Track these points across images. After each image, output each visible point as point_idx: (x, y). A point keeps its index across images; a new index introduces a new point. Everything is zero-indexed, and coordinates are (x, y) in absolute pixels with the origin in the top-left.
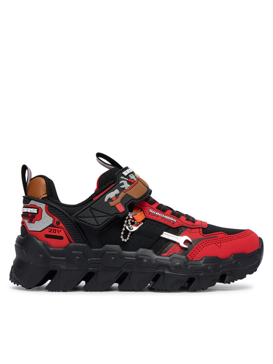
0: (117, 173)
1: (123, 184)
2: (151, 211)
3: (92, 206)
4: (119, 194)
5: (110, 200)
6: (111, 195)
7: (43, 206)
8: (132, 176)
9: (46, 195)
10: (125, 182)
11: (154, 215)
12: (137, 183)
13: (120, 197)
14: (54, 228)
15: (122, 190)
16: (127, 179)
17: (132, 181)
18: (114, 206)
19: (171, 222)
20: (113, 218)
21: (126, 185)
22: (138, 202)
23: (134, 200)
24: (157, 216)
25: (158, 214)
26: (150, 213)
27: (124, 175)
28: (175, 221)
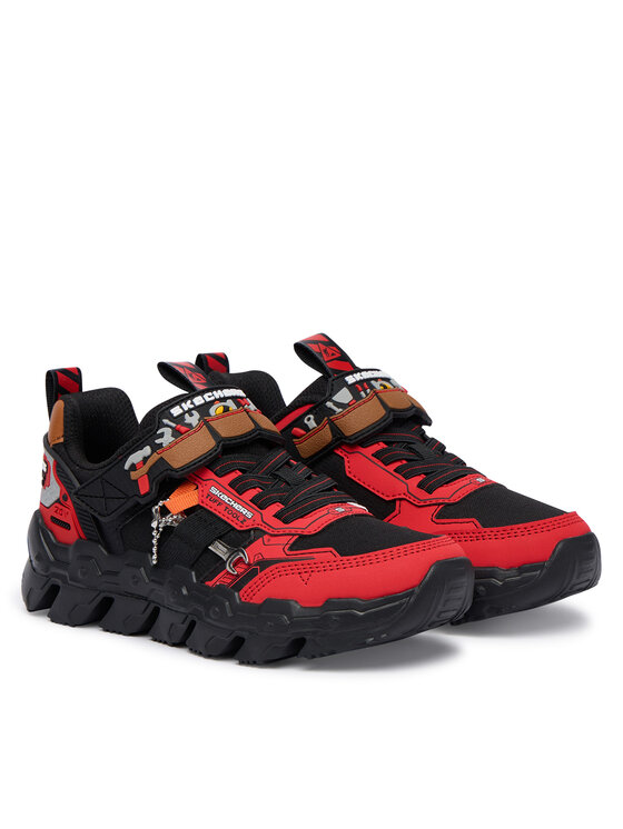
0: (159, 411)
1: (162, 435)
2: (214, 491)
3: (104, 476)
4: (149, 457)
5: (133, 467)
6: (136, 458)
7: (51, 460)
8: (191, 415)
9: (62, 440)
10: (167, 432)
11: (216, 500)
12: (195, 432)
13: (150, 463)
14: (61, 507)
15: (156, 448)
16: (174, 425)
17: (183, 429)
18: (136, 481)
19: (241, 519)
20: (130, 504)
21: (167, 438)
22: (176, 475)
23: (172, 470)
24: (221, 503)
25: (225, 498)
26: (210, 495)
27: (172, 415)
28: (249, 515)
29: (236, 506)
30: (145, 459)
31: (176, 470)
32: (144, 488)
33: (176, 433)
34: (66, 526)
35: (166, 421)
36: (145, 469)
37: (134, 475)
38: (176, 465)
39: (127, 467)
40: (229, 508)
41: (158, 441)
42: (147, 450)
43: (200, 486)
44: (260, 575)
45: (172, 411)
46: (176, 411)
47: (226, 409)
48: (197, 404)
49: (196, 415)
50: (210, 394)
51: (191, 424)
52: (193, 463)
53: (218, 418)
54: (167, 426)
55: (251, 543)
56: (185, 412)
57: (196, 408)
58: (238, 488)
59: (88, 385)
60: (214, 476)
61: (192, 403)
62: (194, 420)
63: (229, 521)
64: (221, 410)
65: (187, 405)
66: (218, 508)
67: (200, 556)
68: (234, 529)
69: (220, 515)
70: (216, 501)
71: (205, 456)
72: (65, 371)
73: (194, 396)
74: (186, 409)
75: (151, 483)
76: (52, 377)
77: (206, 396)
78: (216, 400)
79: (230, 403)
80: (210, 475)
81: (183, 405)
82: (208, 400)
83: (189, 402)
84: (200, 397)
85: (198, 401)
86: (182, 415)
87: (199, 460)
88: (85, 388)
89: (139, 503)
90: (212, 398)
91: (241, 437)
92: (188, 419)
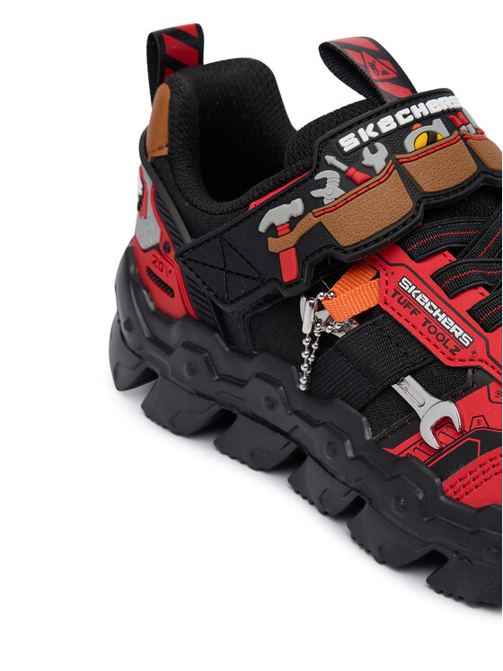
0: (320, 139)
1: (322, 184)
2: (407, 285)
4: (300, 218)
5: (273, 230)
6: (278, 215)
7: (149, 184)
8: (374, 151)
9: (165, 152)
10: (332, 177)
11: (410, 303)
12: (380, 182)
13: (301, 228)
14: (160, 258)
15: (312, 204)
16: (344, 167)
17: (359, 176)
18: (276, 255)
19: (451, 345)
20: (265, 291)
21: (331, 191)
22: (345, 258)
23: (338, 247)
24: (417, 309)
25: (424, 301)
26: (399, 292)
27: (341, 148)
28: (466, 340)
29: (443, 319)
30: (294, 221)
31: (344, 250)
32: (289, 271)
33: (347, 182)
34: (169, 291)
35: (330, 159)
36: (293, 238)
37: (274, 245)
38: (345, 239)
39: (263, 227)
40: (431, 321)
41: (316, 193)
42: (297, 206)
43: (382, 273)
44: (480, 459)
45: (342, 142)
46: (348, 142)
47: (432, 137)
48: (384, 129)
49: (382, 151)
50: (406, 111)
51: (372, 168)
52: (374, 239)
53: (419, 155)
54: (333, 167)
55: (467, 391)
56: (363, 145)
57: (383, 138)
58: (448, 285)
59: (213, 53)
60: (406, 260)
61: (376, 129)
62: (377, 159)
63: (430, 346)
64: (423, 139)
65: (367, 133)
66: (413, 318)
67: (376, 397)
68: (437, 360)
69: (415, 333)
70: (407, 305)
71: (394, 228)
72: (176, 33)
73: (379, 115)
74: (365, 139)
75: (301, 264)
76: (156, 43)
77: (399, 115)
78: (416, 121)
79: (438, 127)
80: (402, 257)
81: (361, 131)
82: (403, 121)
83: (371, 126)
84: (389, 119)
85: (387, 124)
86: (358, 150)
87: (385, 234)
88: (209, 57)
89: (279, 296)
90: (410, 119)
91: (454, 189)
92: (369, 158)
